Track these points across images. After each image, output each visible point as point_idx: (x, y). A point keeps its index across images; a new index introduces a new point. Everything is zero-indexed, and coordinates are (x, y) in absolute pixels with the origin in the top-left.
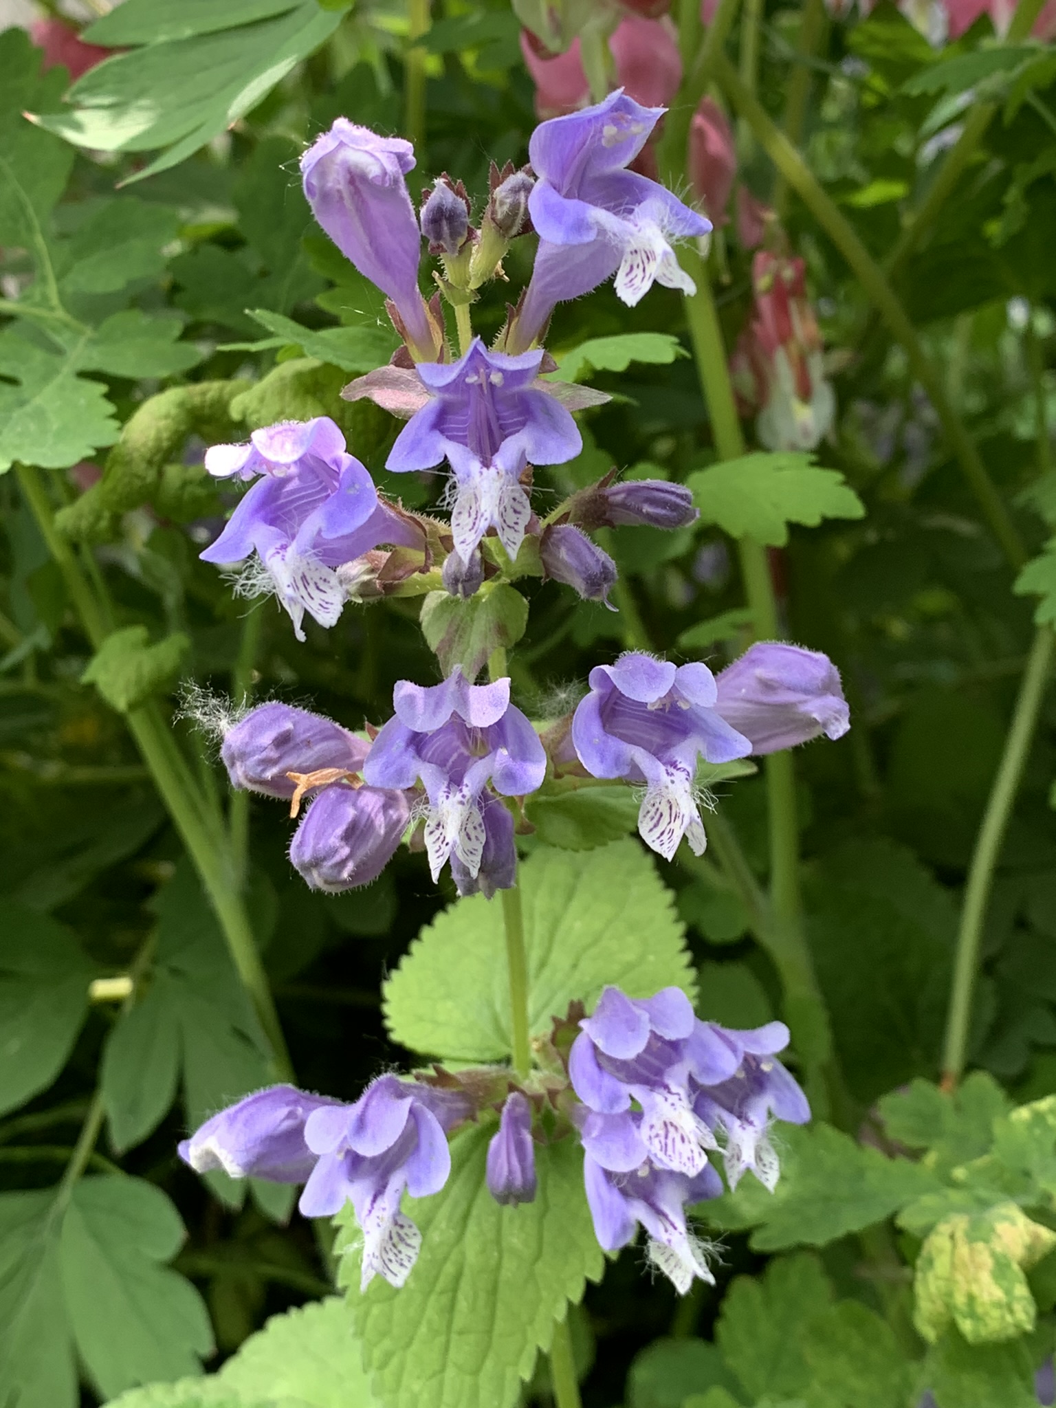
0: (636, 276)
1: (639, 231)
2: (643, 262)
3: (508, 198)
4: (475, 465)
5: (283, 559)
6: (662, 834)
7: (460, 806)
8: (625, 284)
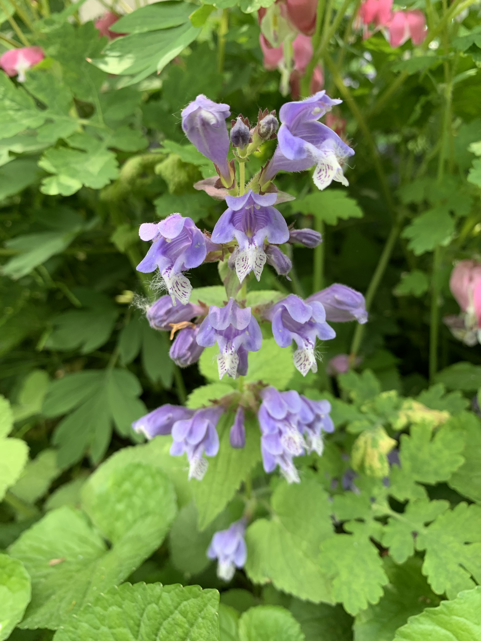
0: (322, 174)
1: (327, 157)
2: (326, 169)
3: (265, 126)
4: (247, 243)
5: (169, 277)
6: (301, 364)
7: (231, 356)
8: (317, 178)
